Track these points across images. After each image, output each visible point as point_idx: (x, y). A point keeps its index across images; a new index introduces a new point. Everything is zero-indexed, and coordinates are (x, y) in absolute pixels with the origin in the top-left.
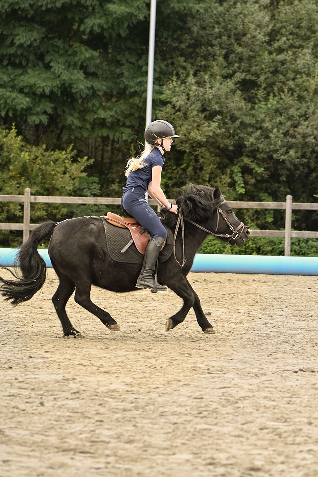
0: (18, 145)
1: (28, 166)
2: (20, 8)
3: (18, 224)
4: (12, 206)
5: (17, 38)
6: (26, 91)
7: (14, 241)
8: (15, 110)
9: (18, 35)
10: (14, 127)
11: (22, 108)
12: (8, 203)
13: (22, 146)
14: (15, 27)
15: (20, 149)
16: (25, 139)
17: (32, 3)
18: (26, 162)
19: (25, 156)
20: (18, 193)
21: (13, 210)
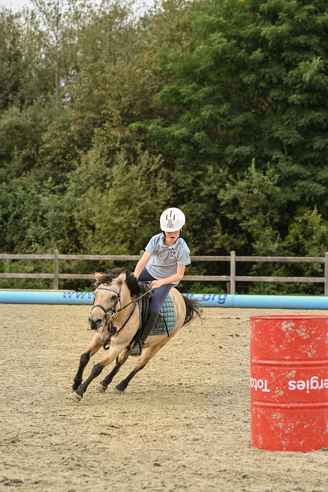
0: (318, 221)
1: (326, 236)
2: (317, 122)
3: (320, 278)
4: (314, 265)
5: (315, 144)
6: (324, 182)
7: (317, 291)
8: (316, 196)
9: (316, 141)
10: (315, 208)
11: (321, 195)
12: (312, 263)
13: (321, 222)
14: (313, 136)
15: (320, 224)
16: (323, 217)
17: (325, 118)
18: (324, 233)
19: (324, 228)
20: (319, 255)
21: (315, 268)
